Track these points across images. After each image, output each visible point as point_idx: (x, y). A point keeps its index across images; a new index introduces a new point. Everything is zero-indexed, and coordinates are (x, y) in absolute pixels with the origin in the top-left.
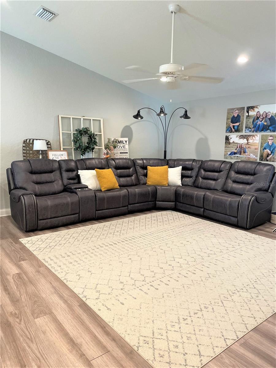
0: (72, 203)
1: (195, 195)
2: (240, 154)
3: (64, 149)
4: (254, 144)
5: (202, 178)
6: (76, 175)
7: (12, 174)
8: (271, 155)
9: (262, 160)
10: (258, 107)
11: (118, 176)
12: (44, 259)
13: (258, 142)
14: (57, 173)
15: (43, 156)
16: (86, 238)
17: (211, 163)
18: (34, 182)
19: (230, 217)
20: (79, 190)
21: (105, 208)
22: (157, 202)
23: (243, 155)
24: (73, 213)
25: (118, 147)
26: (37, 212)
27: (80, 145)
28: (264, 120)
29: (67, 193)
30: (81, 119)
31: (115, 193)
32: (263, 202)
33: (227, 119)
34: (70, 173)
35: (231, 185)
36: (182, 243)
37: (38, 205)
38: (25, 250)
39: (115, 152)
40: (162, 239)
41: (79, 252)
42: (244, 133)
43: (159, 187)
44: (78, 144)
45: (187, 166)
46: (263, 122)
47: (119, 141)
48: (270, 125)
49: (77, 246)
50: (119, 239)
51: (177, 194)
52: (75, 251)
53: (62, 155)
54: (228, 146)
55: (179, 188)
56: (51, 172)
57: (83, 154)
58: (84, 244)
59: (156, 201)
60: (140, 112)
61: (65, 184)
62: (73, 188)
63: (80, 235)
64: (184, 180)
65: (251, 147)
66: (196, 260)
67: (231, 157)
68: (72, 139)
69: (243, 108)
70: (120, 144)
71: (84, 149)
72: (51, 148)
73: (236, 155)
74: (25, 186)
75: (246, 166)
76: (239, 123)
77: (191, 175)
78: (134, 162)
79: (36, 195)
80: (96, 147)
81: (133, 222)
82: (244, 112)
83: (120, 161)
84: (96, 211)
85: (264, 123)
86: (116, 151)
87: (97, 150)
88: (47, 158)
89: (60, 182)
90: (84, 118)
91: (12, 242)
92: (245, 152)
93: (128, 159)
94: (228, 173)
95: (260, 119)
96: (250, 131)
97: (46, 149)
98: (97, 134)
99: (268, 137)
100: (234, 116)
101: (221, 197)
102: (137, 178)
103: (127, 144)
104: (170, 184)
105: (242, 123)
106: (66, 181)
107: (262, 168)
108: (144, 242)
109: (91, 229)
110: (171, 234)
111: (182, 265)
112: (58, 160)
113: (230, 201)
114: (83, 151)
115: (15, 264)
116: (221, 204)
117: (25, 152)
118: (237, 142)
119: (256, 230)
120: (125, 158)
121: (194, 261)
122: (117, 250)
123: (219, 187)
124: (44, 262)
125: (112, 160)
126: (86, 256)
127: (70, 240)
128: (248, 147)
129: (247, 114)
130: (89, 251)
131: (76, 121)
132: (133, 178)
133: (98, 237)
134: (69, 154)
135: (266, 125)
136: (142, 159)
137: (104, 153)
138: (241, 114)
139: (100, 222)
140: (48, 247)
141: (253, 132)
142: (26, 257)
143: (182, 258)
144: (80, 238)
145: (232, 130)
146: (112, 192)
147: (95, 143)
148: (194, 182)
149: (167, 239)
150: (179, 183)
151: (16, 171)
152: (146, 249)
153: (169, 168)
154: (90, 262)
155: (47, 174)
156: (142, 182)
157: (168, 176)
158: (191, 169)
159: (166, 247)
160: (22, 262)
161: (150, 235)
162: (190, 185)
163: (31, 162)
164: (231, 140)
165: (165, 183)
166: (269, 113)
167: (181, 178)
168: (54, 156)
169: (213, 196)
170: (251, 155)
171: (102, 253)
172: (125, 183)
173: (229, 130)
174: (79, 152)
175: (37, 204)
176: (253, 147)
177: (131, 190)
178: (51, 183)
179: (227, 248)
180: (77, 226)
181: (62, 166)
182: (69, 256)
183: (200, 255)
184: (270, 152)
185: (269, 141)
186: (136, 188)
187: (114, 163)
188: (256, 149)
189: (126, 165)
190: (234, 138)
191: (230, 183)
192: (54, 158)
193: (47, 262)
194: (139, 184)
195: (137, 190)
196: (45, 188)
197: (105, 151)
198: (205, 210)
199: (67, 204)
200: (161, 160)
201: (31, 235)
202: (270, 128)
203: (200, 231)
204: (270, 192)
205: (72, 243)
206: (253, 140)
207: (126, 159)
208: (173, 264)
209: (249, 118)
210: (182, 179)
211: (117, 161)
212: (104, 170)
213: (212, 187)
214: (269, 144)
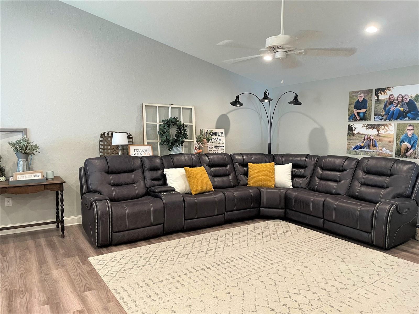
0: (155, 211)
1: (311, 202)
2: (369, 148)
3: (148, 144)
4: (387, 136)
5: (319, 178)
6: (161, 175)
7: (86, 174)
8: (412, 150)
9: (399, 156)
10: (391, 89)
11: (212, 176)
12: (116, 290)
13: (392, 133)
14: (139, 172)
15: (123, 152)
16: (172, 258)
17: (330, 159)
18: (110, 184)
19: (360, 232)
20: (165, 193)
21: (196, 217)
22: (261, 208)
23: (373, 150)
24: (155, 223)
25: (213, 140)
26: (112, 222)
27: (166, 138)
28: (399, 105)
29: (149, 197)
30: (168, 107)
31: (209, 197)
32: (406, 212)
33: (350, 104)
34: (155, 172)
35: (359, 188)
36: (298, 270)
37: (114, 213)
38: (93, 274)
39: (208, 145)
40: (271, 262)
41: (161, 279)
42: (372, 122)
43: (263, 190)
44: (165, 136)
45: (299, 163)
46: (398, 107)
47: (213, 132)
48: (409, 111)
49: (160, 269)
50: (214, 260)
51: (287, 198)
52: (157, 278)
53: (146, 150)
54: (351, 138)
55: (289, 191)
56: (132, 171)
57: (171, 148)
58: (167, 268)
59: (259, 207)
60: (238, 98)
61: (148, 186)
62: (157, 191)
63: (164, 254)
64: (296, 180)
65: (384, 139)
66: (321, 298)
67: (355, 152)
68: (158, 130)
69: (371, 91)
70: (215, 136)
71: (172, 143)
72: (133, 143)
73: (362, 149)
74: (99, 188)
75: (379, 165)
76: (366, 109)
77: (305, 175)
78: (231, 157)
79: (111, 200)
80: (186, 140)
81: (231, 235)
82: (372, 95)
83: (215, 156)
84: (185, 221)
85: (400, 109)
86: (210, 145)
87: (187, 144)
88: (128, 154)
89: (142, 183)
90: (172, 106)
91: (79, 261)
92: (375, 146)
93: (224, 154)
94: (354, 173)
95: (394, 103)
96: (382, 119)
97: (127, 143)
98: (187, 125)
99: (406, 126)
100: (358, 100)
101: (348, 205)
102: (236, 178)
103: (223, 137)
104: (278, 185)
105: (369, 109)
106: (149, 183)
107: (402, 167)
108: (247, 267)
109: (178, 245)
110: (283, 255)
111: (302, 306)
112: (140, 156)
113: (361, 211)
114: (171, 146)
115: (79, 295)
116: (348, 214)
117: (102, 147)
118: (364, 133)
119: (397, 251)
120: (220, 152)
121: (319, 300)
122: (211, 278)
123: (342, 192)
124: (115, 294)
125: (205, 156)
126: (169, 286)
127: (151, 260)
128: (380, 140)
129: (376, 98)
130: (174, 278)
131: (163, 110)
132: (231, 177)
133: (186, 257)
134: (154, 149)
135: (403, 112)
136: (242, 155)
137: (196, 147)
138: (369, 98)
139: (189, 235)
140: (122, 271)
141: (385, 120)
142: (93, 285)
143: (300, 294)
144: (164, 258)
145: (357, 118)
146: (204, 196)
147: (185, 136)
148: (309, 184)
149: (278, 263)
150: (289, 184)
151: (89, 170)
152: (250, 277)
153: (275, 165)
154: (175, 297)
155: (126, 174)
156: (242, 183)
157: (274, 176)
158: (304, 167)
159: (276, 274)
160: (87, 293)
161: (255, 255)
162: (304, 187)
163: (108, 159)
164: (356, 130)
165: (271, 184)
166: (406, 97)
167: (292, 177)
168: (136, 151)
169: (336, 203)
170: (384, 149)
171: (191, 281)
172: (220, 184)
173: (353, 118)
174: (166, 146)
175: (112, 213)
176: (386, 140)
177: (228, 193)
178: (131, 185)
179: (362, 278)
180: (161, 239)
181: (145, 163)
182: (147, 285)
183: (326, 290)
184: (409, 146)
185: (407, 131)
186: (234, 191)
187: (207, 159)
188: (390, 142)
189: (222, 162)
190: (359, 127)
191: (357, 186)
192: (137, 154)
193: (119, 294)
194: (238, 185)
195: (236, 193)
196: (124, 191)
197: (197, 145)
198: (325, 220)
199: (149, 212)
200: (265, 155)
201: (103, 252)
202: (408, 115)
203: (321, 252)
204: (413, 199)
205: (153, 264)
206: (386, 131)
207: (221, 154)
208: (289, 303)
209: (379, 102)
210: (292, 179)
211: (211, 157)
212: (195, 168)
213: (333, 191)
214: (407, 135)
